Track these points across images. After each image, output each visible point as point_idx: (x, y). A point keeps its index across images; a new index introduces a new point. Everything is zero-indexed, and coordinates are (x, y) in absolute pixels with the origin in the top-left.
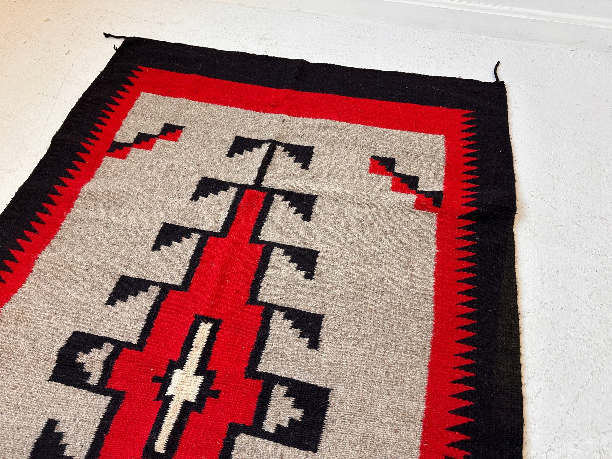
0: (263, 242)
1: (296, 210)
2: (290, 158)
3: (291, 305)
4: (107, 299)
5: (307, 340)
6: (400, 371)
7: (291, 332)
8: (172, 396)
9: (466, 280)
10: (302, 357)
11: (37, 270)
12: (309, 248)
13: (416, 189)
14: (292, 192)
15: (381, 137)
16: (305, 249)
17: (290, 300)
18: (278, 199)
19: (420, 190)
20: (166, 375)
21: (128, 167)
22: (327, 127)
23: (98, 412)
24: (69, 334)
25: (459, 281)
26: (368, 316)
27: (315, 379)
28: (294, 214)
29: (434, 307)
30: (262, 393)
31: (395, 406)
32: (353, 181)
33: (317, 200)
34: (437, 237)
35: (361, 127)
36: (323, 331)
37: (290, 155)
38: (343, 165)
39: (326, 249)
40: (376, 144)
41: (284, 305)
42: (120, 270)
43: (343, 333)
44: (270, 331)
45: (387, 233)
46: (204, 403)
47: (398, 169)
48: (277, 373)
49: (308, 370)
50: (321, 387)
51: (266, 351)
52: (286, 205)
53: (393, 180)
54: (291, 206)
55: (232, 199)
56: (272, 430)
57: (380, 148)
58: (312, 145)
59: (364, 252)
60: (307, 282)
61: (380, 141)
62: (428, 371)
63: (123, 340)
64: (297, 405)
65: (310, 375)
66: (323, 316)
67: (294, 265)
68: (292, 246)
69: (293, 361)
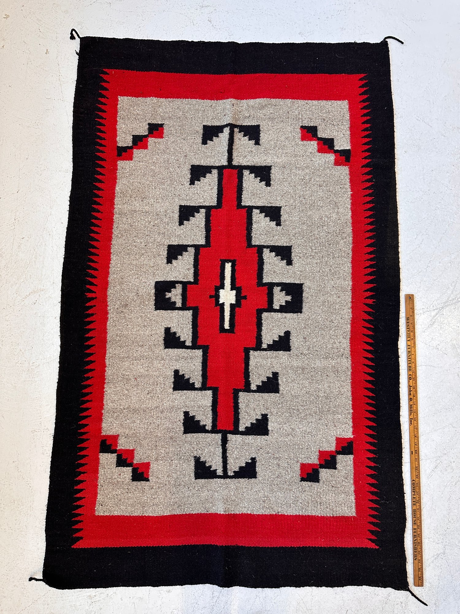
0: (245, 207)
1: (260, 180)
2: (245, 138)
3: (272, 244)
4: (166, 261)
5: (285, 261)
6: (337, 267)
7: (275, 259)
8: (224, 303)
9: (369, 209)
10: (284, 271)
11: (114, 252)
12: (274, 206)
13: (334, 149)
14: (254, 166)
15: (305, 109)
16: (272, 206)
17: (271, 241)
18: (246, 173)
19: (336, 149)
20: (216, 294)
21: (137, 166)
22: (266, 105)
23: (188, 318)
24: (153, 284)
25: (365, 210)
26: (316, 242)
27: (294, 280)
28: (260, 182)
29: (352, 229)
30: (268, 293)
31: (336, 286)
32: (292, 149)
33: (271, 169)
34: (350, 183)
35: (290, 102)
36: (293, 254)
37: (245, 136)
38: (283, 137)
39: (285, 204)
40: (302, 115)
41: (268, 245)
42: (166, 242)
43: (304, 254)
44: (264, 260)
45: (320, 186)
46: (241, 303)
47: (320, 134)
48: (274, 282)
49: (289, 276)
50: (298, 284)
51: (265, 271)
52: (253, 177)
53: (318, 144)
54: (256, 177)
55: (216, 179)
56: (278, 308)
57: (305, 118)
58: (258, 124)
59: (308, 202)
60: (278, 228)
61: (305, 112)
62: (351, 265)
63: (184, 280)
64: (287, 294)
65: (291, 279)
66: (291, 246)
67: (268, 219)
68: (264, 206)
69: (280, 273)
